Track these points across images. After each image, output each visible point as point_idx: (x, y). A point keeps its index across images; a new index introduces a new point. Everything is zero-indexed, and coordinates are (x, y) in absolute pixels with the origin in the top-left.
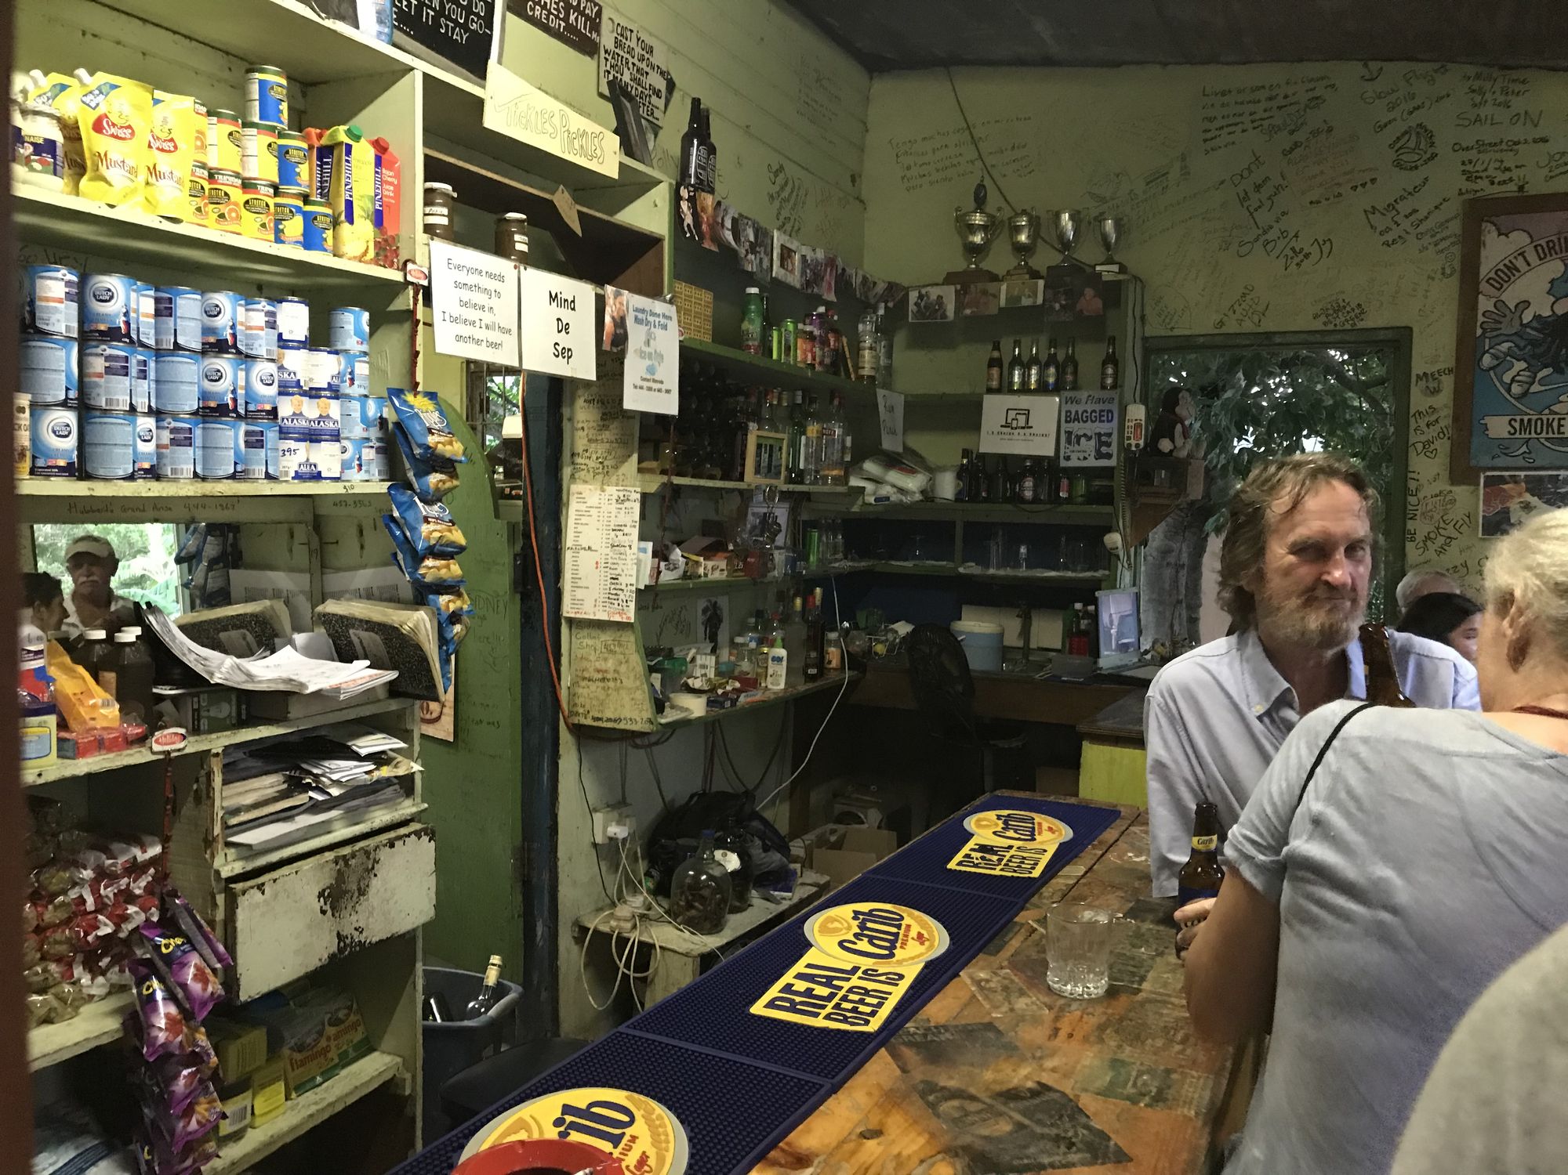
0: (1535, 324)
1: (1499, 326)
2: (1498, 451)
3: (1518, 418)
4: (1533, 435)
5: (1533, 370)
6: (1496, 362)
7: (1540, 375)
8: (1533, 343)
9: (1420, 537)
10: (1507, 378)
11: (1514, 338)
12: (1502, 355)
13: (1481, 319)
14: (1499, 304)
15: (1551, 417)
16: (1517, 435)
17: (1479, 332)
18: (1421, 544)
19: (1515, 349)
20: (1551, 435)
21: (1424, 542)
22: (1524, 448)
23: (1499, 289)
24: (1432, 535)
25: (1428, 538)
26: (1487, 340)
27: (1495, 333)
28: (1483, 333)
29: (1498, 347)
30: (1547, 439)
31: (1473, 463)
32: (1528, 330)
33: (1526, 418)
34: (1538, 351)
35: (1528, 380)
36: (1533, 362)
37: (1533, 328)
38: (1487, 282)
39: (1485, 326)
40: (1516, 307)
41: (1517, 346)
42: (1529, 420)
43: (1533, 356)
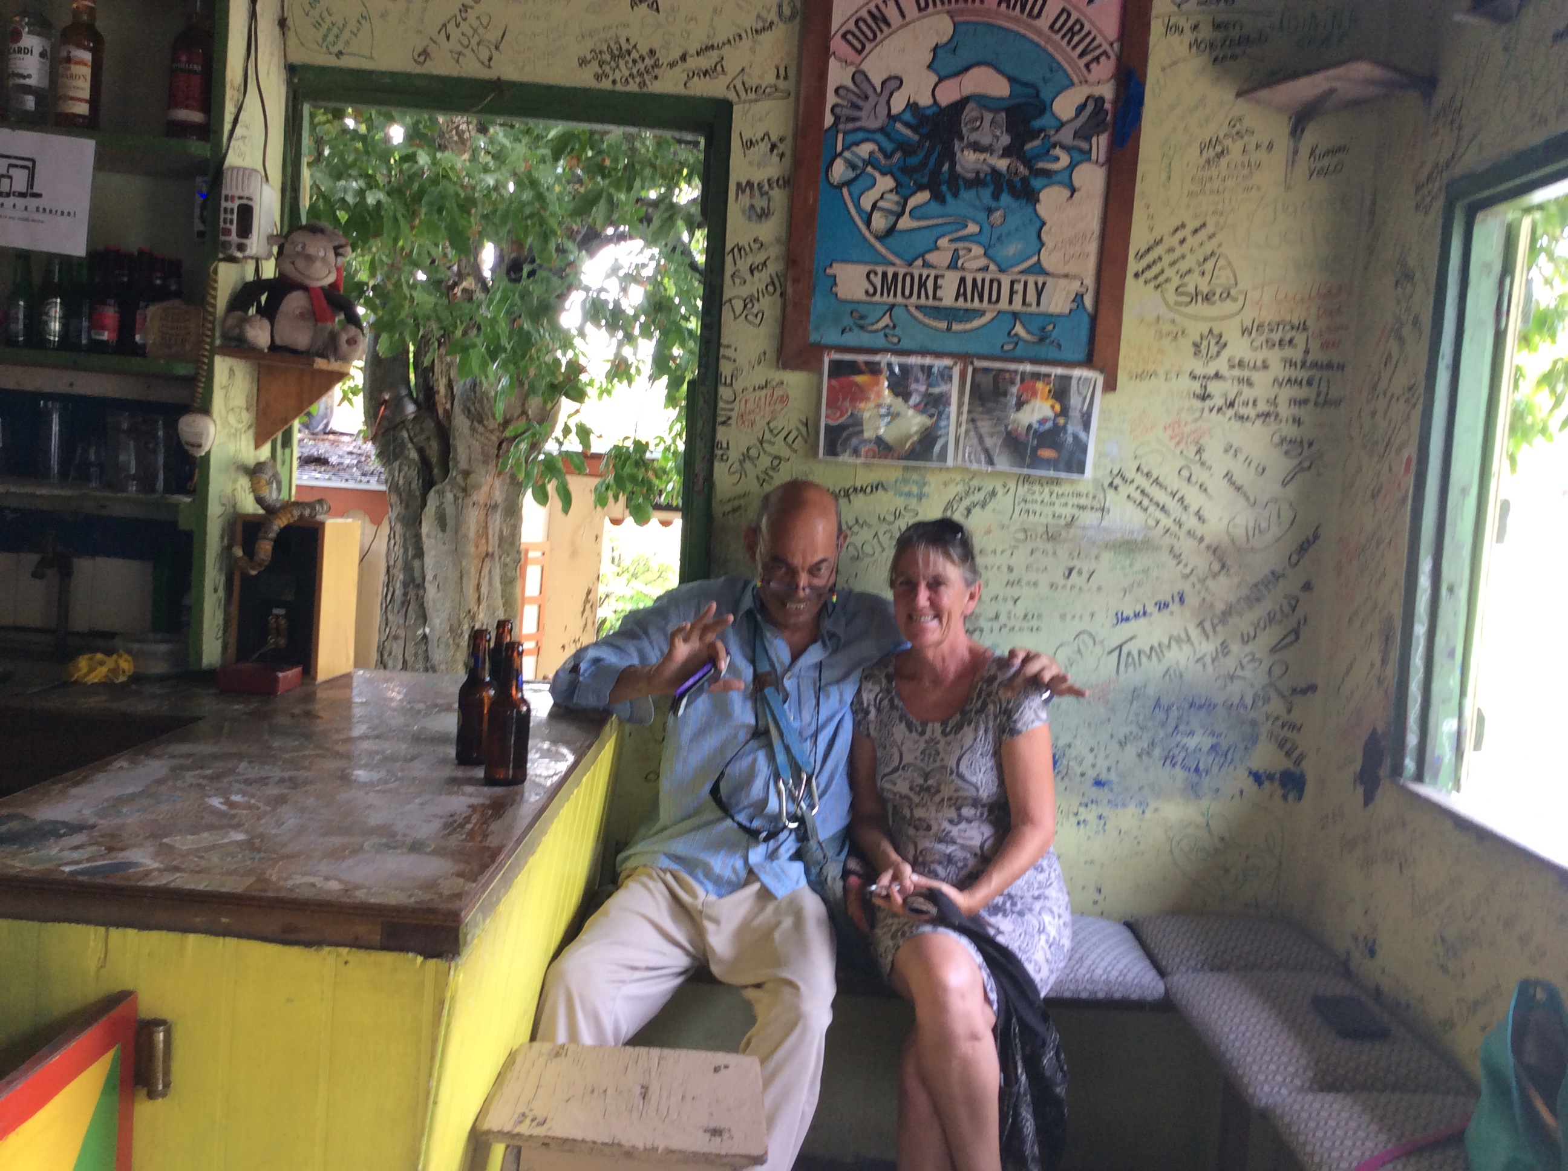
0: (908, 117)
1: (856, 113)
2: (847, 321)
3: (880, 270)
4: (899, 299)
5: (903, 192)
6: (851, 174)
7: (912, 202)
8: (906, 148)
9: (734, 455)
10: (866, 203)
11: (879, 137)
12: (860, 164)
13: (831, 99)
14: (860, 76)
15: (925, 273)
16: (877, 298)
17: (829, 120)
18: (736, 466)
19: (880, 156)
20: (923, 301)
21: (742, 462)
22: (886, 320)
23: (859, 52)
24: (753, 452)
25: (746, 457)
26: (840, 137)
27: (850, 126)
28: (836, 123)
29: (854, 149)
30: (917, 307)
31: (814, 337)
32: (899, 126)
33: (890, 272)
34: (914, 161)
35: (895, 208)
36: (904, 179)
37: (907, 125)
38: (844, 36)
39: (838, 110)
40: (883, 83)
41: (881, 149)
42: (895, 275)
43: (906, 170)
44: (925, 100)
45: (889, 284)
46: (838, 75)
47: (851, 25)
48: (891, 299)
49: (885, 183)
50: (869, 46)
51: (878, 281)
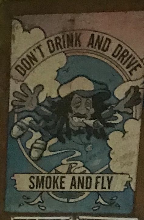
0: (46, 104)
1: (23, 104)
2: (22, 201)
3: (35, 175)
6: (21, 132)
7: (50, 143)
8: (46, 118)
10: (29, 146)
11: (34, 114)
12: (25, 127)
13: (12, 98)
16: (35, 189)
17: (11, 108)
19: (34, 123)
20: (56, 189)
22: (39, 199)
23: (24, 75)
26: (16, 115)
28: (13, 110)
31: (7, 209)
32: (43, 108)
33: (40, 176)
36: (45, 133)
37: (46, 107)
38: (16, 68)
40: (35, 89)
42: (43, 177)
44: (54, 95)
45: (40, 182)
46: (14, 86)
47: (19, 63)
48: (41, 189)
49: (37, 135)
50: (28, 72)
51: (34, 181)
